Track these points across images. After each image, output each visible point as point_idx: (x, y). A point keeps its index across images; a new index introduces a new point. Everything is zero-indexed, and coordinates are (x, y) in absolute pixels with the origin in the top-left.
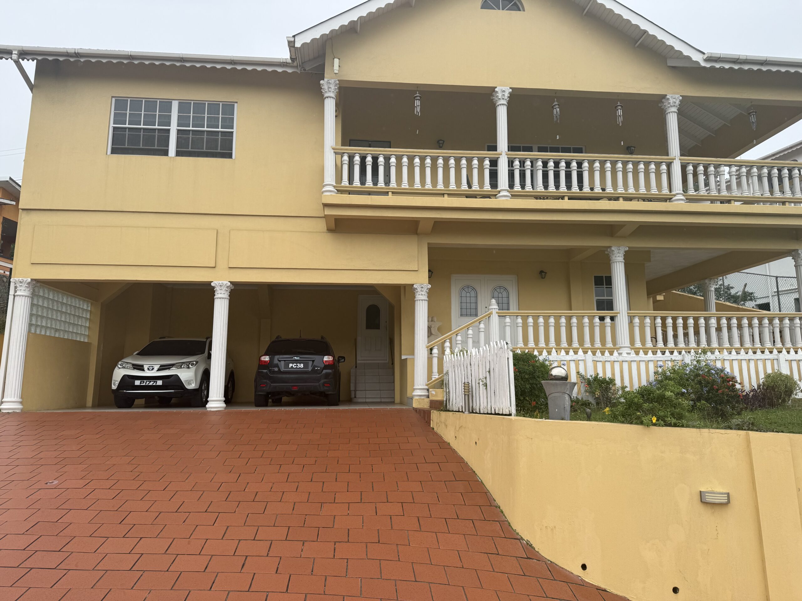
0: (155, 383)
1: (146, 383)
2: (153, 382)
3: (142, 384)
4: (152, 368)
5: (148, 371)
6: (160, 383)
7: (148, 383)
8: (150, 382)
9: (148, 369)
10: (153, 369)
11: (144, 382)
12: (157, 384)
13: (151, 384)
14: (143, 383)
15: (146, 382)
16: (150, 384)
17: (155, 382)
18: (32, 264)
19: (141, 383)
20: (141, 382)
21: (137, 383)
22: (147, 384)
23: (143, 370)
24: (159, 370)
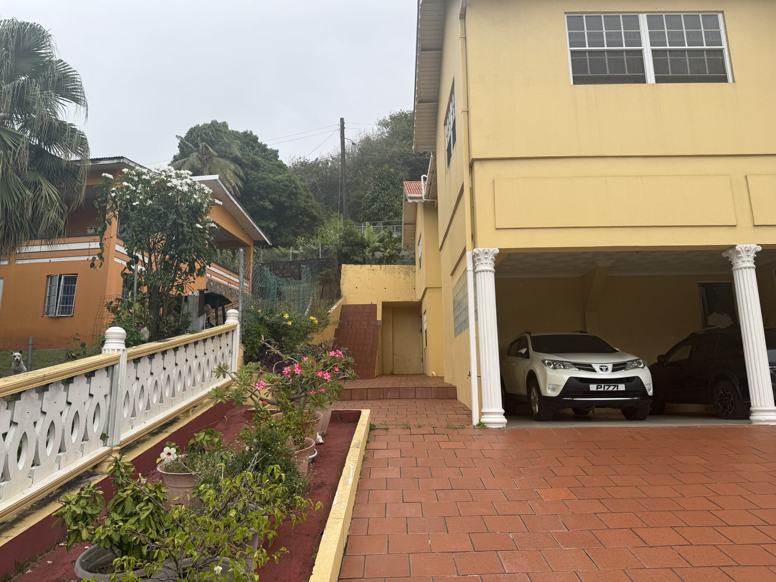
0: (616, 388)
1: (604, 388)
2: (613, 387)
3: (599, 390)
4: (605, 368)
5: (601, 372)
6: (622, 387)
7: (606, 387)
8: (610, 386)
9: (602, 370)
10: (607, 369)
11: (601, 386)
12: (619, 389)
13: (611, 389)
14: (601, 388)
15: (604, 386)
16: (609, 390)
17: (615, 386)
18: (496, 229)
19: (597, 388)
20: (597, 386)
21: (593, 387)
22: (605, 390)
23: (594, 371)
24: (614, 370)
